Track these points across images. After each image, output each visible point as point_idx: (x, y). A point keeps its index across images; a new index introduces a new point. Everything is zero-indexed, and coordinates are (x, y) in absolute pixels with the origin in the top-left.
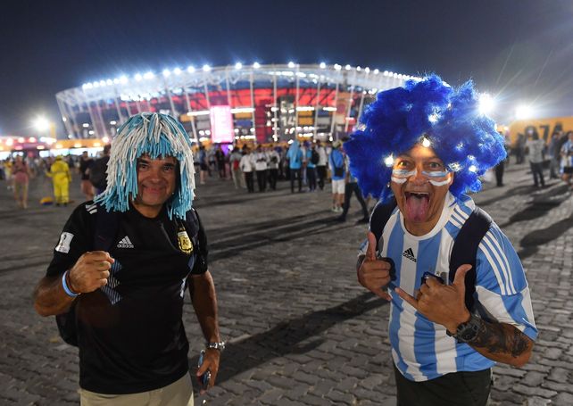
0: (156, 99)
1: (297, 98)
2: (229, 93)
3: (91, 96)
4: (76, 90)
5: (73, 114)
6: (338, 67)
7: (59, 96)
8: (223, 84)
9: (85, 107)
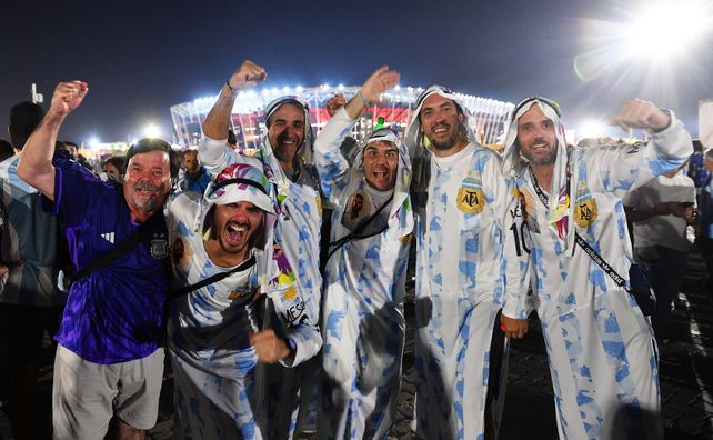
0: (255, 113)
1: (375, 114)
2: (317, 110)
3: (200, 109)
4: (189, 104)
5: (185, 124)
6: (410, 89)
7: (173, 109)
8: (313, 102)
9: (195, 118)
